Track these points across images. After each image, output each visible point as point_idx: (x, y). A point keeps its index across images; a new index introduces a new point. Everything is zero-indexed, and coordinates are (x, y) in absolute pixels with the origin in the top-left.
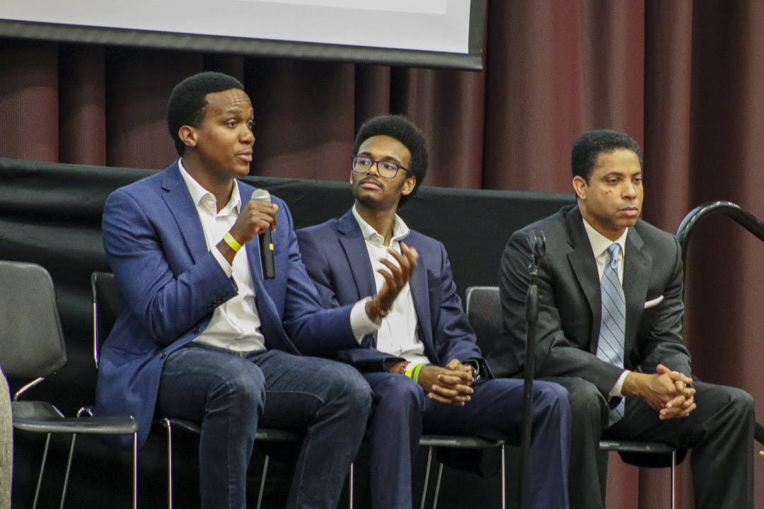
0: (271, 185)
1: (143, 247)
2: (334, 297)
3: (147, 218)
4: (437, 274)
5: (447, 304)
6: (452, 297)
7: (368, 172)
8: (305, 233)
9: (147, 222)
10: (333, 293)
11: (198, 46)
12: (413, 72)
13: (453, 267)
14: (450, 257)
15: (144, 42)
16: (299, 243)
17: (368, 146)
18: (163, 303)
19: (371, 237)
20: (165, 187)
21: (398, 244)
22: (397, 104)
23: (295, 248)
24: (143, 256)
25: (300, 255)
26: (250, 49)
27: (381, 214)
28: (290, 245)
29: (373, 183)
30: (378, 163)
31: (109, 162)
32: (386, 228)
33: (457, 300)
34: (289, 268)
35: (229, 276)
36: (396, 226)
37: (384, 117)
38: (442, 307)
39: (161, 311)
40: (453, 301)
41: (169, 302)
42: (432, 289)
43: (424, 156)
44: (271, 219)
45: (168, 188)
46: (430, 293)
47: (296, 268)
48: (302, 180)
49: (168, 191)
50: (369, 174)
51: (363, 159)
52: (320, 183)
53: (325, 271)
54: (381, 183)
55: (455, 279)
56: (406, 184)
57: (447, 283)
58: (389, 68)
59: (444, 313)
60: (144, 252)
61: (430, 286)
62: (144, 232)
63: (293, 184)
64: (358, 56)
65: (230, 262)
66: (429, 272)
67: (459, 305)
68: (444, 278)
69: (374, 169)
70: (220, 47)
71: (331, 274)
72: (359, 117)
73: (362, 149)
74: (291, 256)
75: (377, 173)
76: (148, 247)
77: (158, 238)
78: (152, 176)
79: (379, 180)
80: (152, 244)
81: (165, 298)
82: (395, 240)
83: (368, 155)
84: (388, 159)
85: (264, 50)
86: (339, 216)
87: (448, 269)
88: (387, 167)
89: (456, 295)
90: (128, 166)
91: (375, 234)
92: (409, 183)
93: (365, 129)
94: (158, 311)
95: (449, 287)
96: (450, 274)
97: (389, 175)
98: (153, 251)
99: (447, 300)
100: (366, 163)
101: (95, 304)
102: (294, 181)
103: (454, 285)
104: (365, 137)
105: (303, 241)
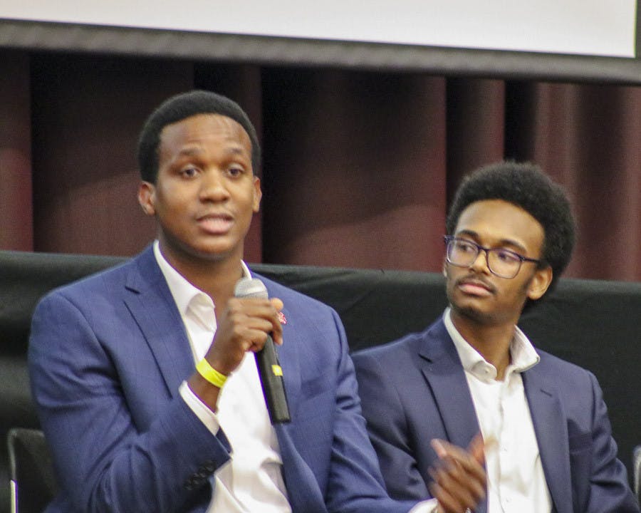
0: (306, 280)
1: (88, 392)
2: (414, 466)
3: (97, 337)
4: (585, 426)
5: (602, 477)
6: (611, 464)
7: (471, 267)
8: (365, 358)
9: (98, 344)
10: (411, 460)
11: (184, 49)
12: (544, 89)
13: (611, 415)
14: (606, 397)
15: (94, 44)
16: (358, 378)
17: (472, 220)
18: (110, 490)
19: (475, 367)
20: (131, 287)
21: (519, 379)
22: (516, 145)
23: (350, 386)
24: (86, 408)
25: (358, 399)
26: (270, 54)
27: (493, 331)
28: (341, 380)
29: (479, 286)
30: (487, 251)
31: (39, 245)
32: (500, 352)
33: (619, 469)
34: (335, 418)
35: (214, 431)
36: (517, 346)
37: (495, 167)
38: (592, 482)
39: (108, 500)
40: (612, 471)
41: (119, 485)
42: (576, 453)
43: (566, 233)
44: (268, 325)
45: (136, 288)
46: (572, 458)
47: (346, 421)
48: (358, 270)
49: (136, 292)
50: (472, 270)
51: (463, 243)
52: (390, 275)
53: (399, 424)
54: (492, 285)
55: (616, 433)
56: (536, 281)
57: (601, 441)
58: (502, 83)
59: (597, 492)
60: (88, 401)
61: (572, 447)
62: (92, 361)
63: (343, 278)
64: (452, 63)
65: (214, 409)
66: (571, 424)
67: (621, 478)
68: (596, 433)
69: (480, 262)
70: (221, 52)
71: (408, 429)
72: (455, 166)
73: (462, 225)
74: (340, 400)
75: (487, 270)
76: (97, 391)
77: (112, 371)
78: (112, 270)
79: (489, 279)
80: (105, 386)
81: (112, 480)
82: (514, 371)
83: (473, 235)
84: (507, 243)
85: (295, 55)
86: (420, 329)
87: (604, 417)
88: (502, 256)
89: (618, 460)
90: (70, 252)
91: (480, 362)
92: (541, 279)
93: (470, 186)
94: (104, 501)
95: (606, 449)
96: (607, 426)
97: (504, 271)
98: (105, 399)
99: (601, 470)
100: (469, 249)
101: (13, 485)
102: (345, 273)
103: (614, 444)
104: (468, 200)
105: (364, 373)
